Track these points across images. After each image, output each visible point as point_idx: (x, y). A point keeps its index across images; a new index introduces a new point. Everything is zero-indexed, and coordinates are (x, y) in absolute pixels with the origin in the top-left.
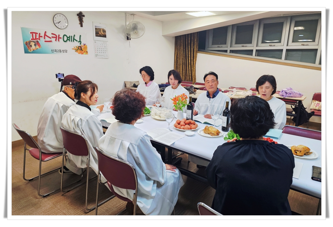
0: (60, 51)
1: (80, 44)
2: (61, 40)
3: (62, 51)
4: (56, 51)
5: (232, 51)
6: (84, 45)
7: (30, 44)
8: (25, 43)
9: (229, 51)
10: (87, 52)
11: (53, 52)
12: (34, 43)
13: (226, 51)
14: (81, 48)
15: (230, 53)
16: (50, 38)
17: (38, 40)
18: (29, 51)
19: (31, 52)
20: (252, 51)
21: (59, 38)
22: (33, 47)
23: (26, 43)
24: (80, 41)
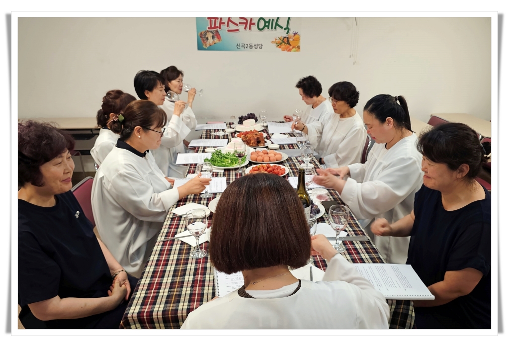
0: (251, 46)
1: (287, 33)
2: (254, 28)
3: (253, 45)
4: (243, 46)
6: (295, 34)
7: (207, 36)
8: (199, 34)
10: (299, 47)
11: (239, 47)
12: (212, 35)
14: (288, 41)
16: (237, 25)
17: (218, 29)
18: (204, 47)
19: (206, 48)
21: (251, 24)
22: (210, 40)
23: (201, 34)
24: (287, 28)
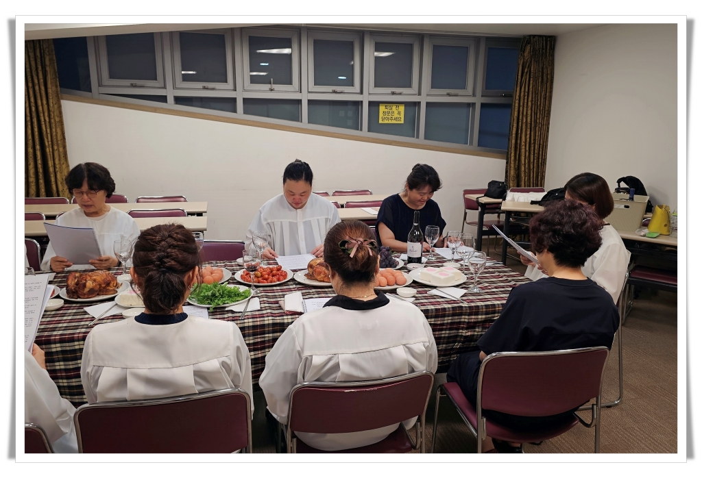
5: (179, 100)
9: (171, 99)
13: (163, 99)
20: (234, 100)
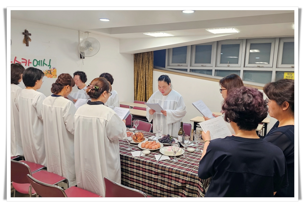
1: (50, 68)
2: (31, 65)
5: (192, 70)
6: (54, 69)
9: (189, 70)
10: (56, 75)
13: (186, 70)
14: (51, 72)
15: (190, 72)
21: (29, 63)
24: (50, 65)
